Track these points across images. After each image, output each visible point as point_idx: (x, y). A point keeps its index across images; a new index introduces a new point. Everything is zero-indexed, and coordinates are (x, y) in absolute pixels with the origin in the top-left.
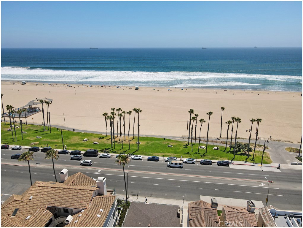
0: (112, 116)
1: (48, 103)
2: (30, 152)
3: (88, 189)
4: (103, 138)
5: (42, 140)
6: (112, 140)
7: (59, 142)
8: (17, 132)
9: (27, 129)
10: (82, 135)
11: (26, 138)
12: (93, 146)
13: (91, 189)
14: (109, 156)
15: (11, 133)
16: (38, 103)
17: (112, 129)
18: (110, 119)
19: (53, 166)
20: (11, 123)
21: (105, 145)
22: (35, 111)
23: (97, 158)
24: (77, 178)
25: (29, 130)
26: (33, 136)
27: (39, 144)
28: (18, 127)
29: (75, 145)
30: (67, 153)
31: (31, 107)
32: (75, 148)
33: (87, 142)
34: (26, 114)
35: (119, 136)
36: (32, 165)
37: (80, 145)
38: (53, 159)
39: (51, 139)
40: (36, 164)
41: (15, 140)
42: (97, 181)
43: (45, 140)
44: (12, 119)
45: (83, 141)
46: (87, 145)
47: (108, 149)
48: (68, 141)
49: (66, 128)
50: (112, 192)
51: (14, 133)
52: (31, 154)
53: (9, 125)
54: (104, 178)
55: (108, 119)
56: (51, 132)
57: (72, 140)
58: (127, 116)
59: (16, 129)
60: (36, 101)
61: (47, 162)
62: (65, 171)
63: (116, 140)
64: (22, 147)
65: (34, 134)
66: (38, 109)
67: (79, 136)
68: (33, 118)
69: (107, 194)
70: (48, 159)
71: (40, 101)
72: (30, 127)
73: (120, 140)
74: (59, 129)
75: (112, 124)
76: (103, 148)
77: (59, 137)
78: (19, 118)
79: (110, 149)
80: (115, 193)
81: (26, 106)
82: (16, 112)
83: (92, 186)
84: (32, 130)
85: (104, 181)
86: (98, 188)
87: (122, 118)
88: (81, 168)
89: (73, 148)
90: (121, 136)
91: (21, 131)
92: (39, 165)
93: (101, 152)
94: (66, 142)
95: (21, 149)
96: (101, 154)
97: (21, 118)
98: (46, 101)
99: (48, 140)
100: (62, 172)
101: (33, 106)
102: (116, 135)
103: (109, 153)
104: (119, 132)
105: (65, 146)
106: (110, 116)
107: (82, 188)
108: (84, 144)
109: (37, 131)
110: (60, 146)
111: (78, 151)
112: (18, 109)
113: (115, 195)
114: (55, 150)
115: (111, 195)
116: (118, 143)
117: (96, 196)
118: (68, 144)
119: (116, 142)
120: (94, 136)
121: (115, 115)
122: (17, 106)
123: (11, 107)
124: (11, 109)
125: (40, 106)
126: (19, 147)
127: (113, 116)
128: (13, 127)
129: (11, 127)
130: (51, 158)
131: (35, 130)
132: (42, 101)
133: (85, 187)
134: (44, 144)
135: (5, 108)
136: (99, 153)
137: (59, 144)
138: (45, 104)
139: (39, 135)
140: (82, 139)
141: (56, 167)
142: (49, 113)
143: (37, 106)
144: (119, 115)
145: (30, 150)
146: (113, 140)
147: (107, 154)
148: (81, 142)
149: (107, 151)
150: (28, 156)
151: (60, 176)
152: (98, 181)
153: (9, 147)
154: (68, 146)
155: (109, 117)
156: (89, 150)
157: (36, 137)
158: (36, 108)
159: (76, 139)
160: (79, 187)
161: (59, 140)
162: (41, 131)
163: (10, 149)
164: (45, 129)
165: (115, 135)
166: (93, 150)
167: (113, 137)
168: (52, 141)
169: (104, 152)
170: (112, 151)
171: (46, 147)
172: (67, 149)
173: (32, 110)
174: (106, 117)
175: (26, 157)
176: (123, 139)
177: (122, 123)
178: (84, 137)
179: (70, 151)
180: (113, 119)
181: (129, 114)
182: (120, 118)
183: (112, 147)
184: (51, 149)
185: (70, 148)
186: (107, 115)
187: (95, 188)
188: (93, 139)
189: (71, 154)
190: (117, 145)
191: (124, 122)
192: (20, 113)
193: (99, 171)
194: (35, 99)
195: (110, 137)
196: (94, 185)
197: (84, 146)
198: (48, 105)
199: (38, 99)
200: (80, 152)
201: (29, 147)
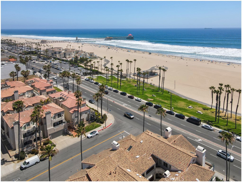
0: (219, 91)
1: (164, 70)
2: (147, 106)
3: (187, 153)
4: (207, 109)
5: (156, 99)
6: (216, 114)
7: (168, 103)
8: (140, 88)
9: (147, 87)
10: (188, 102)
11: (145, 94)
12: (197, 114)
13: (190, 155)
14: (212, 128)
15: (136, 88)
16: (157, 69)
17: (218, 104)
18: (217, 93)
19: (161, 122)
20: (137, 81)
21: (208, 117)
22: (154, 75)
23: (199, 127)
24: (178, 139)
25: (148, 89)
26: (150, 93)
27: (154, 101)
28: (142, 85)
29: (180, 109)
30: (173, 114)
31: (152, 72)
32: (180, 112)
33: (192, 109)
34: (148, 76)
35: (225, 111)
36: (147, 116)
37: (185, 110)
38: (161, 116)
39: (162, 99)
40: (149, 116)
41: (138, 94)
42: (196, 149)
43: (158, 98)
44: (138, 77)
45: (188, 107)
46: (192, 112)
47: (211, 122)
48: (176, 104)
49: (175, 92)
50: (211, 166)
51: (138, 88)
52: (146, 107)
53: (136, 82)
54: (204, 149)
55: (214, 93)
56: (163, 94)
57: (178, 104)
58: (236, 94)
59: (140, 86)
60: (156, 68)
61: (157, 117)
62: (169, 129)
63: (220, 115)
64: (142, 100)
65: (151, 92)
66: (156, 73)
67: (185, 102)
68: (152, 80)
69: (204, 166)
70: (158, 115)
71: (159, 68)
72: (149, 86)
73: (225, 116)
74: (170, 93)
75: (218, 98)
76: (207, 119)
77: (169, 99)
78: (143, 78)
79: (213, 123)
80: (213, 169)
81: (149, 70)
82: (142, 73)
83: (191, 152)
84: (150, 89)
85: (203, 152)
86: (197, 157)
87: (230, 95)
88: (183, 132)
89: (178, 111)
90: (227, 113)
91: (143, 88)
92: (151, 117)
93: (204, 122)
94: (174, 105)
95: (141, 101)
96: (204, 124)
97: (144, 78)
98: (163, 68)
99: (160, 99)
100: (167, 129)
101: (153, 71)
102: (222, 110)
103: (212, 126)
104: (225, 108)
105: (173, 108)
106: (217, 90)
107: (182, 149)
108: (188, 111)
109: (153, 91)
110: (168, 106)
111: (183, 115)
112: (144, 71)
113: (214, 171)
114: (164, 109)
115: (209, 169)
116: (222, 118)
117: (194, 163)
118: (175, 106)
119: (221, 117)
120: (199, 105)
121: (223, 90)
122: (143, 69)
123: (140, 69)
124: (139, 71)
125: (158, 71)
126: (140, 100)
127: (221, 91)
128: (138, 84)
129: (137, 83)
130: (160, 115)
131: (152, 89)
132: (161, 68)
133: (185, 151)
134: (157, 102)
135: (136, 70)
136: (202, 123)
137: (168, 105)
138: (162, 71)
139: (154, 94)
140: (188, 106)
141: (163, 123)
142: (164, 78)
143: (156, 71)
144: (226, 91)
145: (147, 104)
146: (218, 114)
147: (209, 126)
148: (186, 108)
149: (210, 123)
150: (145, 109)
151: (165, 132)
152: (198, 149)
153: (134, 98)
154: (174, 108)
155: (215, 91)
156: (193, 118)
157: (152, 95)
158: (155, 73)
159: (182, 104)
160: (179, 148)
161: (168, 101)
162: (156, 91)
163: (134, 100)
164: (159, 90)
165: (220, 110)
166: (196, 118)
167: (218, 111)
168: (163, 101)
169: (207, 124)
170: (215, 124)
171: (158, 105)
172: (173, 111)
173: (152, 74)
174: (213, 90)
175: (143, 109)
176: (229, 116)
177: (230, 100)
178: (190, 104)
179: (175, 113)
180: (220, 94)
181: (238, 93)
182: (228, 94)
183: (216, 121)
184: (161, 107)
185: (176, 110)
186: (214, 88)
187: (194, 155)
188: (198, 108)
189: (177, 116)
190: (221, 120)
191: (232, 99)
192: (144, 75)
193: (200, 140)
194: (156, 66)
195: (215, 111)
196: (193, 152)
197: (188, 113)
198: (164, 72)
199: (158, 66)
200: (184, 116)
201: (146, 102)
